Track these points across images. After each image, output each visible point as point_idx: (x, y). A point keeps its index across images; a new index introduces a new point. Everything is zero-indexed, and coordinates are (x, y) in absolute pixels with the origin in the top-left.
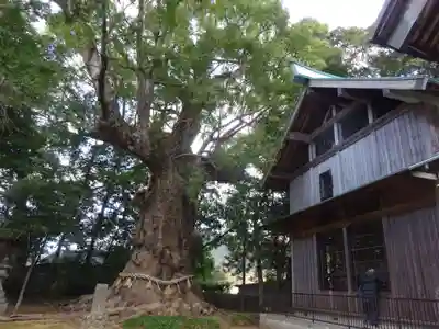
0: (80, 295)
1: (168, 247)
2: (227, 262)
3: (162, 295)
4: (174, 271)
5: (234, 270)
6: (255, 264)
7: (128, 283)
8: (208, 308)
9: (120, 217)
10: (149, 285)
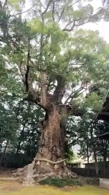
0: (17, 168)
1: (55, 146)
2: (79, 152)
3: (53, 169)
4: (58, 157)
5: (83, 157)
6: (93, 153)
7: (38, 163)
8: (74, 175)
9: (31, 132)
10: (48, 164)
